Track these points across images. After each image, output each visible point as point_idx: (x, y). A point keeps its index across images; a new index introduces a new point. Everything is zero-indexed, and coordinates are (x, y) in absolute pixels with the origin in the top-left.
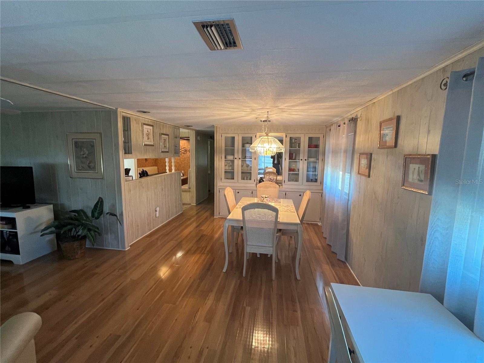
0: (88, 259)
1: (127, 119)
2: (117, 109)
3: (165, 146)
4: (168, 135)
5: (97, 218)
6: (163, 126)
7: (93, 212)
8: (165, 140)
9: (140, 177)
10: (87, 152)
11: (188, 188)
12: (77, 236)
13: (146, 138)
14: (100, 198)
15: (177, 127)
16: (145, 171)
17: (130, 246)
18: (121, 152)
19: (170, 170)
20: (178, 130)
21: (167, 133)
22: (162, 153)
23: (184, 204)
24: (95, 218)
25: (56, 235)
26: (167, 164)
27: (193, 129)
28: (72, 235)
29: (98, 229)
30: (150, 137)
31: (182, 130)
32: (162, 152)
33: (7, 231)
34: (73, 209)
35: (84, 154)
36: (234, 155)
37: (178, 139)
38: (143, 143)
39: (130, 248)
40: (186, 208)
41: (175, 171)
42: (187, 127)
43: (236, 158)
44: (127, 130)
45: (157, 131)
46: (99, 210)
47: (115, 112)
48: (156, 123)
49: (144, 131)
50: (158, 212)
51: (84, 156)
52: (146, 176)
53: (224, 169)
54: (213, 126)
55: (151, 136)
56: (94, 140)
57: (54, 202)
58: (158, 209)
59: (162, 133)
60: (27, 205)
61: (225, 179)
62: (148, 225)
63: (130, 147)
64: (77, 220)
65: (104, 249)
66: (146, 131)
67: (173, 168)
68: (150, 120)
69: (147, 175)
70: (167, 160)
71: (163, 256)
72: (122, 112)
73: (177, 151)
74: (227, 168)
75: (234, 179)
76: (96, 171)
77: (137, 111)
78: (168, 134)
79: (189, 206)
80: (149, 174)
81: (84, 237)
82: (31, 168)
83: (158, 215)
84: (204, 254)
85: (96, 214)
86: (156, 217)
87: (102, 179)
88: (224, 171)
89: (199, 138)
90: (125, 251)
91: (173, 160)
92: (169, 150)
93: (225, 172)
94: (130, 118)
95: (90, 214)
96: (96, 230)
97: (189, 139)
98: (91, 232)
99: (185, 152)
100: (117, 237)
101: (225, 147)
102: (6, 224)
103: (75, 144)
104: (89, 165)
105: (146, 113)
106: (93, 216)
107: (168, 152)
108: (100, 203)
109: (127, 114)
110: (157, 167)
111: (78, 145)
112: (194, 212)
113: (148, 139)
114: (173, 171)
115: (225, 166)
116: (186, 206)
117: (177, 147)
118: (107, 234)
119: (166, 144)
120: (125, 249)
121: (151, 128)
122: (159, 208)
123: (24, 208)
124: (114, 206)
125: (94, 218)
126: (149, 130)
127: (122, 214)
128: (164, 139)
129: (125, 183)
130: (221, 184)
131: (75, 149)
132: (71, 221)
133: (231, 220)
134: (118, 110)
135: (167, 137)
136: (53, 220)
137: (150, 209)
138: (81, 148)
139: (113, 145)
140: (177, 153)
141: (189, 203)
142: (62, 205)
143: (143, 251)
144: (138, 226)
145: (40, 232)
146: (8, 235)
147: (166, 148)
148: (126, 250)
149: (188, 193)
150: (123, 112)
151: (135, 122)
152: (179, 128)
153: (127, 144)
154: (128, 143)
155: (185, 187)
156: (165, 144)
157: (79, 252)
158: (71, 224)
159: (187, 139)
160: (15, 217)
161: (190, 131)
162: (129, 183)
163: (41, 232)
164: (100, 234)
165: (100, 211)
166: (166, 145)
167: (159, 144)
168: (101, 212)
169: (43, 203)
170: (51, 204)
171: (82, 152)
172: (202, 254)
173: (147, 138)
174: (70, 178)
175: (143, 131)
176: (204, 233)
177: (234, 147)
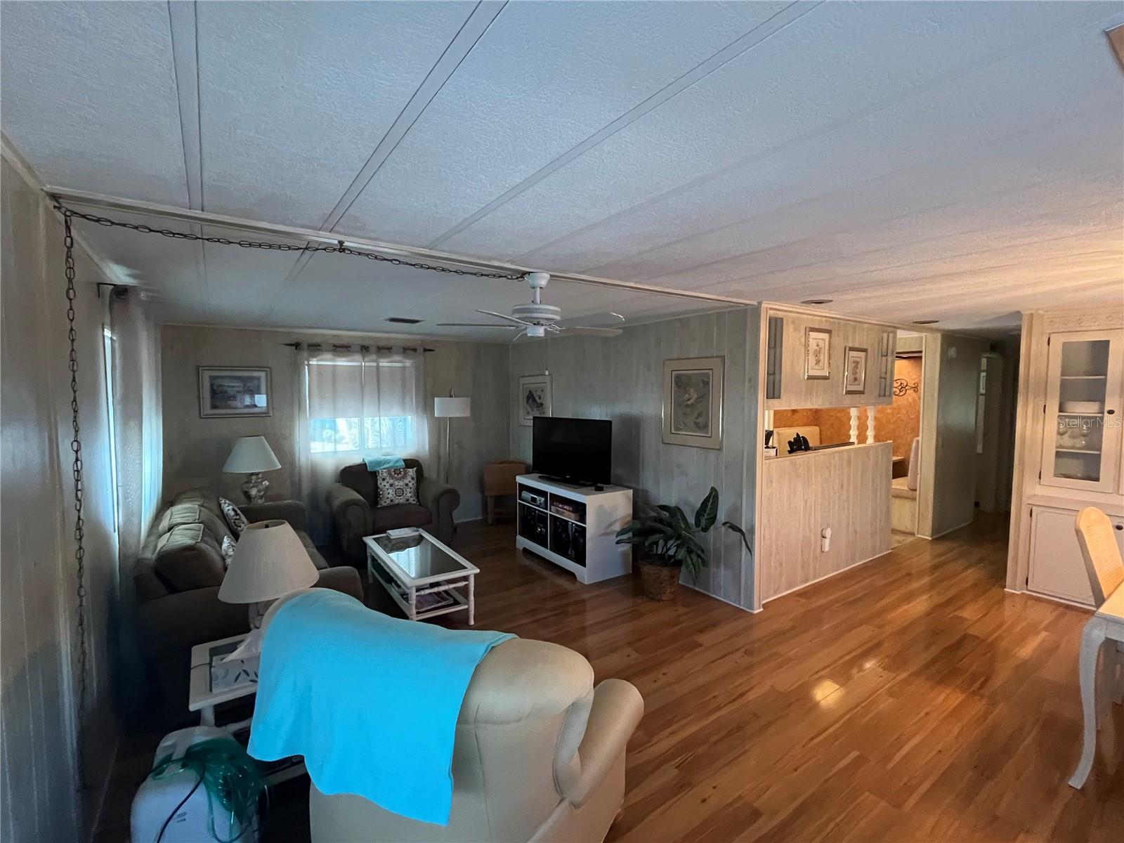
0: (682, 610)
1: (776, 322)
2: (760, 303)
3: (855, 379)
4: (864, 350)
5: (705, 529)
6: (855, 328)
7: (699, 515)
8: (858, 362)
9: (790, 452)
10: (695, 396)
11: (906, 488)
12: (667, 557)
13: (812, 359)
14: (713, 489)
15: (890, 329)
16: (803, 437)
17: (765, 606)
18: (761, 395)
19: (862, 438)
20: (891, 335)
21: (862, 347)
22: (849, 396)
23: (895, 531)
24: (702, 529)
25: (633, 546)
26: (854, 423)
27: (937, 330)
28: (659, 552)
29: (703, 551)
30: (822, 358)
31: (901, 334)
32: (848, 393)
33: (573, 523)
34: (662, 503)
35: (688, 400)
36: (1102, 401)
37: (890, 359)
38: (806, 374)
39: (762, 611)
40: (899, 542)
41: (875, 442)
42: (921, 324)
43: (1111, 412)
44: (773, 346)
45: (839, 342)
46: (708, 514)
47: (756, 311)
48: (839, 323)
49: (811, 345)
50: (827, 541)
51: (689, 403)
52: (803, 450)
53: (1054, 445)
54: (1018, 314)
55: (824, 358)
56: (710, 372)
57: (634, 485)
58: (828, 533)
59: (851, 345)
60: (599, 485)
61: (1056, 475)
62: (803, 567)
63: (777, 382)
64: (670, 525)
65: (708, 596)
66: (815, 344)
67: (870, 433)
68: (824, 319)
69: (807, 448)
70: (854, 412)
71: (847, 658)
72: (769, 308)
73: (885, 390)
74: (1067, 441)
75: (1097, 479)
76: (708, 433)
77: (803, 302)
78: (865, 347)
79: (910, 539)
80: (810, 445)
81: (678, 564)
82: (609, 423)
83: (826, 548)
84: (982, 696)
85: (703, 522)
86: (823, 552)
87: (719, 450)
88: (1054, 453)
89: (952, 352)
90: (752, 614)
91: (871, 413)
92: (864, 388)
93: (1059, 455)
94: (782, 319)
95: (691, 520)
96: (700, 552)
97: (921, 357)
98: (691, 555)
99: (900, 392)
100: (737, 577)
101: (1063, 374)
102: (573, 512)
103: (675, 381)
104: (696, 421)
105: (822, 303)
106: (698, 523)
107: (862, 393)
108: (711, 501)
109: (779, 312)
110: (817, 428)
111: (681, 383)
112: (926, 558)
113: (816, 364)
114: (870, 441)
115: (1060, 434)
116: (898, 537)
117: (885, 378)
118: (718, 567)
119: (858, 374)
120: (753, 610)
121: (826, 336)
122: (831, 529)
123: (596, 490)
124: (736, 509)
125: (700, 529)
126: (821, 344)
127: (752, 531)
128: (854, 362)
129: (764, 462)
130: (1039, 490)
131: (675, 390)
132: (659, 526)
133: (1112, 621)
134: (763, 305)
135: (862, 354)
136: (630, 518)
137: (810, 531)
138: (685, 388)
139: (747, 380)
140: (885, 396)
141: (909, 529)
142: (646, 492)
143: (794, 627)
144: (781, 564)
145: (615, 536)
146: (574, 530)
147: (857, 383)
148: (756, 612)
149: (908, 504)
150: (771, 309)
151: (792, 326)
152: (892, 329)
153: (771, 377)
154: (774, 374)
155: (900, 484)
156: (856, 373)
157: (668, 591)
158: (660, 531)
159: (915, 357)
160: (586, 503)
161: (923, 335)
162: (770, 463)
163: (617, 537)
164: (705, 563)
165: (711, 516)
166: (858, 376)
167: (841, 375)
168: (713, 519)
169: (620, 485)
170: (629, 488)
171: (687, 395)
172: (974, 693)
173: (814, 362)
174: (663, 443)
175: (806, 345)
176: (972, 631)
177: (1105, 374)
